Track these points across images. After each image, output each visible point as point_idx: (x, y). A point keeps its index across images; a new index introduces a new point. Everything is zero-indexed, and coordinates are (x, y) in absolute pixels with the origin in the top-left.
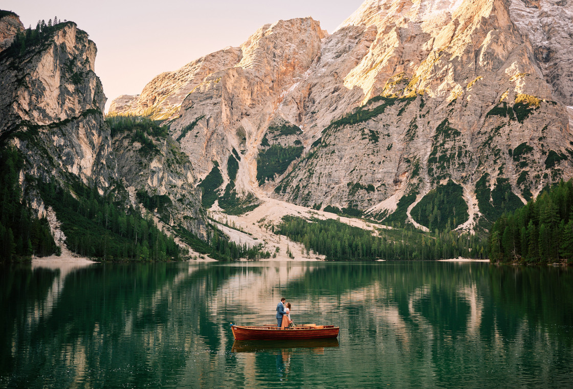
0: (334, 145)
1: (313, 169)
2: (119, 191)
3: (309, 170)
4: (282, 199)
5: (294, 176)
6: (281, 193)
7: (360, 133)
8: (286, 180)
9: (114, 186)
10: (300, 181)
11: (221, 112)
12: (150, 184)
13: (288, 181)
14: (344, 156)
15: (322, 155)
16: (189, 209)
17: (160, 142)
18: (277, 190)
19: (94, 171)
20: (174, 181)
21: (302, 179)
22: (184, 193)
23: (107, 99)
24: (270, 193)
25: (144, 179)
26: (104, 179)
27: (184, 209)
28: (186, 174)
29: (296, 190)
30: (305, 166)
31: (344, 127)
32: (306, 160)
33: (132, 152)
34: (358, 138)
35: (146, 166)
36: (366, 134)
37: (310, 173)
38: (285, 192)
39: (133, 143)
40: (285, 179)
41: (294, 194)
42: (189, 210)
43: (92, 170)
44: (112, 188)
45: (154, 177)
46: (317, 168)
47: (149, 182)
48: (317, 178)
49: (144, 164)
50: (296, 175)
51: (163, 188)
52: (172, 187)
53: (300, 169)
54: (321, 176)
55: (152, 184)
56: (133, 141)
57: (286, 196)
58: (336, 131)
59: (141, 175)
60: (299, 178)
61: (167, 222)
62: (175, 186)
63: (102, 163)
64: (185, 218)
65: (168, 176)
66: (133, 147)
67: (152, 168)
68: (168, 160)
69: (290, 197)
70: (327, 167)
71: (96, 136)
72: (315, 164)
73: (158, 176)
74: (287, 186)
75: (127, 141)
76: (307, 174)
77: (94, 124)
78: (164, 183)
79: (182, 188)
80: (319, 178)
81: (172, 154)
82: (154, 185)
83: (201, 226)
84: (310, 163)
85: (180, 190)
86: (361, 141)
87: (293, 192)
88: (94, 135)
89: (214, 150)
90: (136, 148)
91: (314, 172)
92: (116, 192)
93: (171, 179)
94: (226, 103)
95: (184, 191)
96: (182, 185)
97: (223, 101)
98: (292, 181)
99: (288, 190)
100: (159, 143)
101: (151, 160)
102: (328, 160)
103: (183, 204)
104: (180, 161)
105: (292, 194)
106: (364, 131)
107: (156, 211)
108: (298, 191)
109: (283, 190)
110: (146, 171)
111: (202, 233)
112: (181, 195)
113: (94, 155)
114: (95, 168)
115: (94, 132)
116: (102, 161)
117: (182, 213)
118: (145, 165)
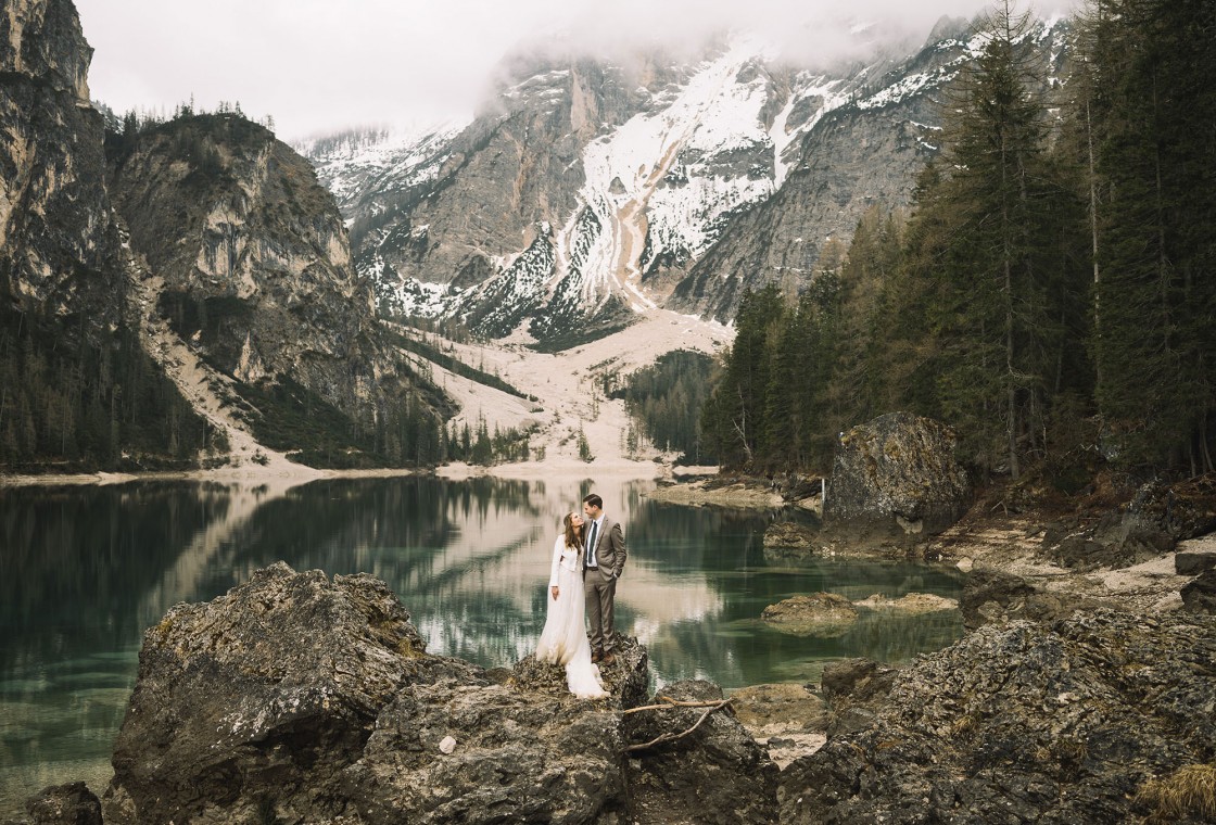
0: (826, 169)
1: (771, 231)
2: (81, 285)
3: (763, 234)
4: (694, 310)
5: (725, 253)
6: (691, 297)
7: (893, 136)
8: (706, 263)
9: (67, 273)
10: (739, 263)
11: (570, 104)
12: (205, 269)
13: (710, 265)
14: (850, 196)
15: (795, 196)
16: (322, 332)
17: (244, 158)
18: (683, 289)
19: (13, 236)
20: (283, 261)
21: (743, 259)
22: (309, 291)
23: (93, 50)
24: (666, 296)
25: (188, 254)
26: (39, 255)
27: (307, 332)
28: (324, 243)
29: (728, 287)
30: (755, 225)
31: (852, 121)
32: (759, 210)
33: (165, 185)
34: (888, 147)
35: (197, 222)
36: (910, 138)
37: (763, 242)
38: (701, 295)
39: (171, 163)
40: (703, 260)
41: (721, 298)
42: (322, 336)
43: (7, 232)
44: (63, 277)
45: (219, 250)
46: (783, 228)
47: (201, 264)
48: (780, 255)
49: (190, 217)
50: (731, 248)
51: (247, 279)
52: (275, 276)
53: (739, 235)
54: (789, 250)
55: (212, 268)
56: (171, 160)
57: (703, 303)
58: (833, 133)
59: (182, 245)
60: (738, 256)
61: (227, 368)
62: (284, 274)
63: (34, 214)
64: (308, 356)
65: (264, 248)
66: (168, 175)
67: (213, 226)
68: (269, 205)
69: (711, 306)
70: (806, 225)
71: (20, 142)
72: (777, 218)
73: (232, 248)
74: (706, 278)
75: (161, 158)
76: (758, 245)
77: (14, 112)
78: (248, 264)
79: (307, 276)
80: (785, 255)
81: (281, 192)
82: (219, 272)
83: (359, 378)
84: (765, 218)
85: (298, 283)
86: (896, 156)
87: (720, 292)
88: (11, 139)
89: (542, 196)
90: (175, 175)
91: (774, 239)
92: (72, 289)
93: (273, 254)
94: (584, 81)
95: (309, 285)
96: (305, 271)
97: (575, 76)
98: (719, 266)
99: (709, 287)
100: (240, 161)
101: (209, 208)
102: (810, 209)
103: (303, 320)
104: (304, 208)
105: (718, 297)
106: (903, 130)
107: (196, 337)
108: (733, 289)
109: (697, 289)
110: (196, 235)
111: (360, 395)
112: (301, 296)
113: (13, 193)
114: (13, 227)
115: (13, 132)
116: (33, 207)
117: (300, 343)
118: (194, 220)
